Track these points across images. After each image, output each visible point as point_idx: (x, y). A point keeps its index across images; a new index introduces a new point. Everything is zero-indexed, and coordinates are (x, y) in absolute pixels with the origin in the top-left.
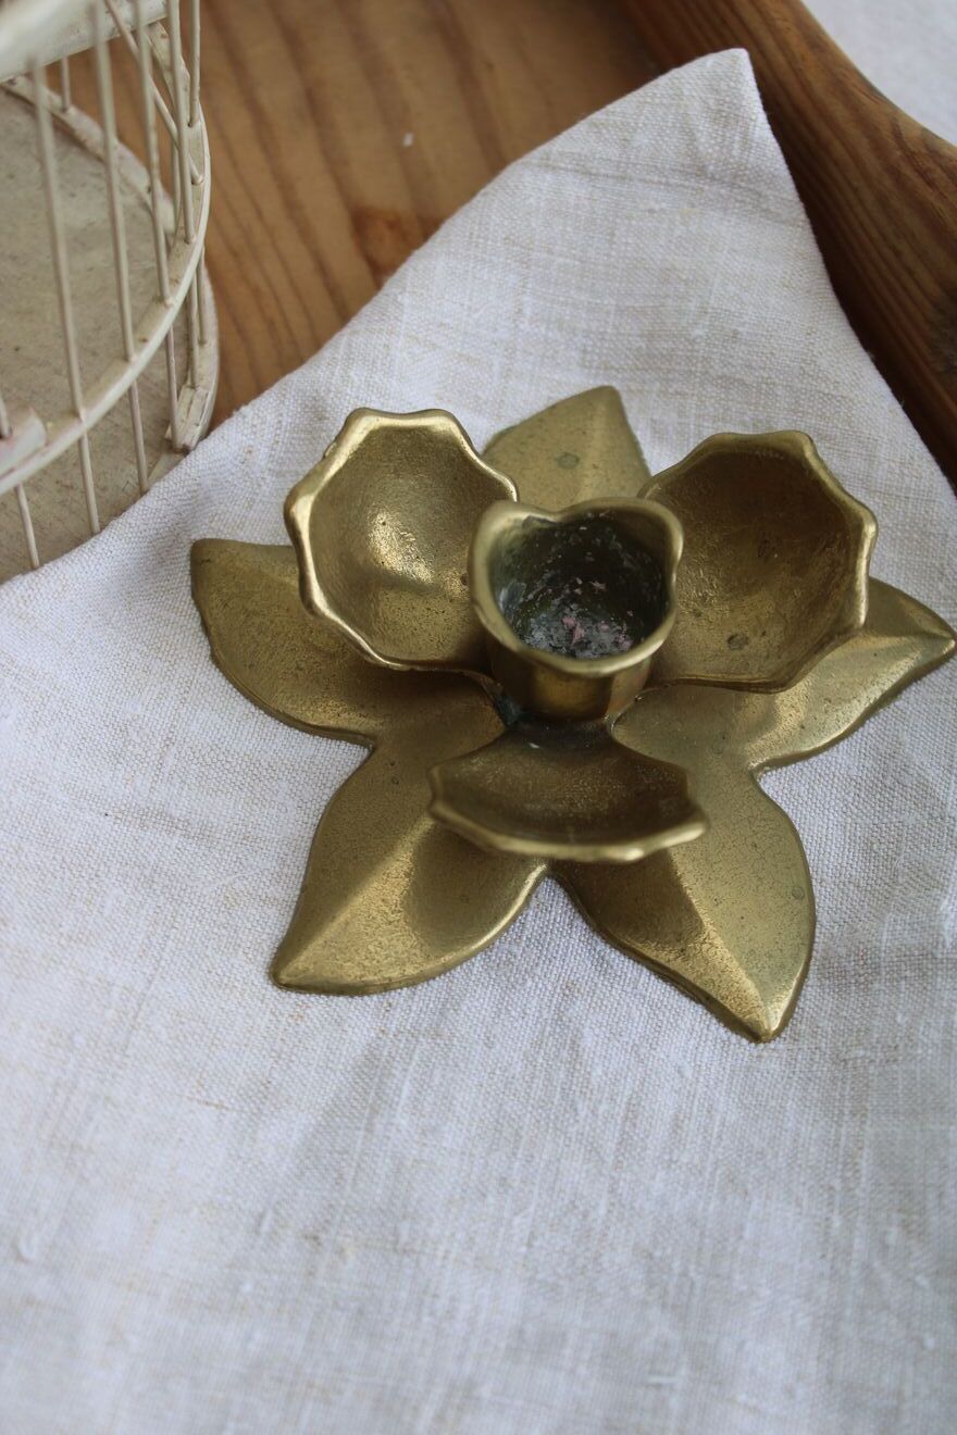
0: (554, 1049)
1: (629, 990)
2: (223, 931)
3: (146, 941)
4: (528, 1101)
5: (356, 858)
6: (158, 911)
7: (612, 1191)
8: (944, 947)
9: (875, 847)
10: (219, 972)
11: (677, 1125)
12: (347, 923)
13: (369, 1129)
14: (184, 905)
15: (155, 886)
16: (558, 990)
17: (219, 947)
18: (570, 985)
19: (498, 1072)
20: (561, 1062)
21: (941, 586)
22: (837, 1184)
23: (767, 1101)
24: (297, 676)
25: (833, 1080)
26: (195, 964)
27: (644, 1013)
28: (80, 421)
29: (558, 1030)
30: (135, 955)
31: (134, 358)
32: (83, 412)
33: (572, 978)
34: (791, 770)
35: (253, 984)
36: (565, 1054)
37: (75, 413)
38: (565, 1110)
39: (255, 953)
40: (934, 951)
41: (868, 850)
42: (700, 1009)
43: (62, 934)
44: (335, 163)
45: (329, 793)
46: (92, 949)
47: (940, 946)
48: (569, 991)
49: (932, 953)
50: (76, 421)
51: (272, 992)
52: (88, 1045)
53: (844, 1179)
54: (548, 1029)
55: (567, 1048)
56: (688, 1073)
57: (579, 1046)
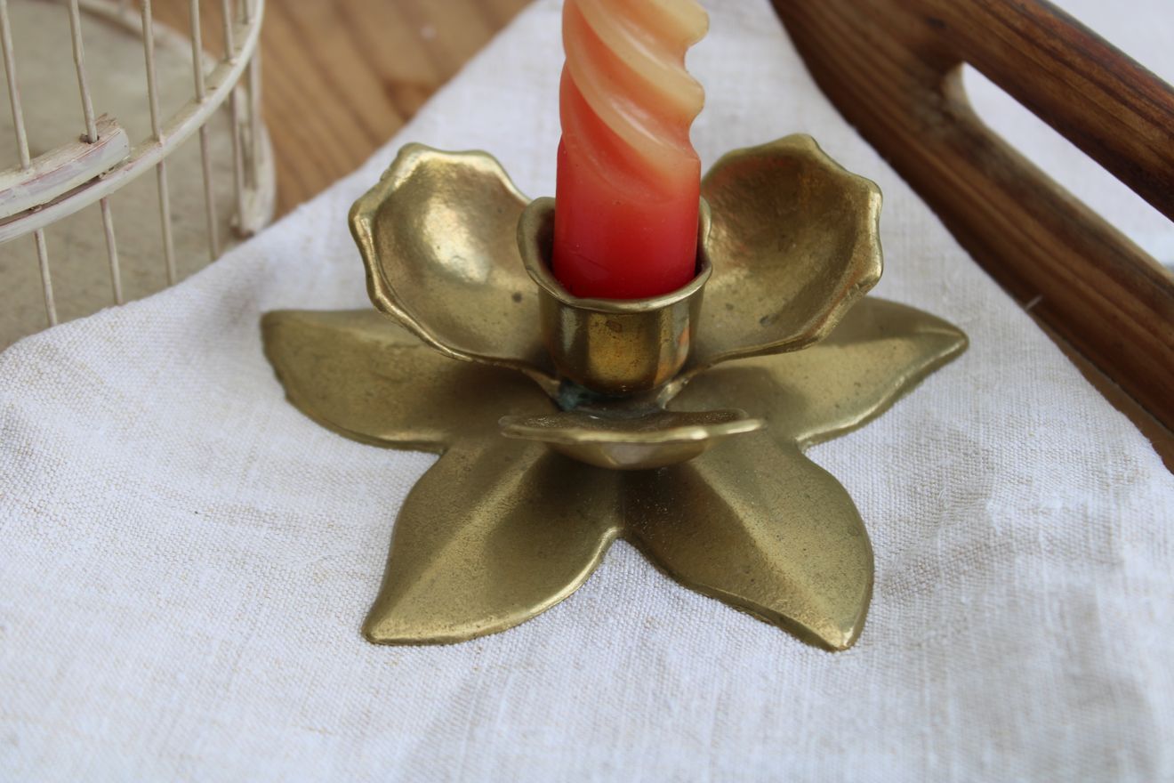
0: (641, 667)
1: (707, 620)
2: (315, 600)
3: (241, 608)
4: (622, 706)
5: (436, 530)
6: (250, 585)
7: (713, 763)
8: (995, 536)
9: (918, 489)
10: (314, 631)
11: (767, 712)
12: (433, 581)
13: (471, 738)
14: (275, 581)
15: (246, 566)
16: (640, 625)
17: (312, 612)
18: (650, 620)
19: (590, 686)
20: (650, 675)
21: (945, 299)
22: (927, 730)
23: (850, 688)
24: (367, 401)
25: (911, 662)
26: (289, 625)
27: (723, 637)
28: (160, 145)
29: (643, 653)
30: (232, 618)
31: (205, 100)
32: (162, 139)
33: (651, 614)
34: (832, 444)
35: (347, 641)
36: (653, 669)
37: (155, 139)
38: (659, 709)
39: (347, 617)
40: (987, 542)
41: (913, 493)
42: (775, 631)
43: (159, 599)
44: (366, 52)
45: (404, 492)
46: (189, 611)
47: (992, 536)
48: (650, 625)
49: (986, 545)
50: (156, 145)
51: (366, 647)
52: (192, 683)
53: (934, 725)
54: (634, 653)
55: (654, 665)
56: (772, 677)
57: (664, 662)
